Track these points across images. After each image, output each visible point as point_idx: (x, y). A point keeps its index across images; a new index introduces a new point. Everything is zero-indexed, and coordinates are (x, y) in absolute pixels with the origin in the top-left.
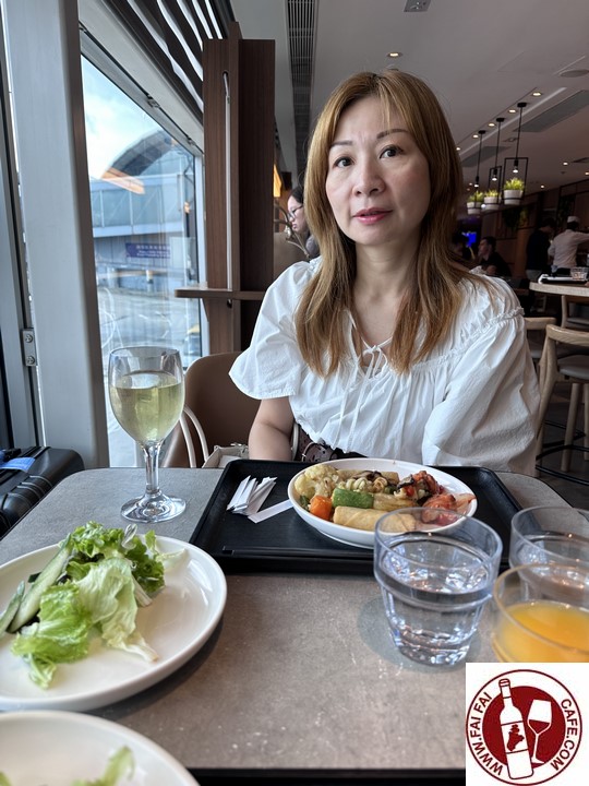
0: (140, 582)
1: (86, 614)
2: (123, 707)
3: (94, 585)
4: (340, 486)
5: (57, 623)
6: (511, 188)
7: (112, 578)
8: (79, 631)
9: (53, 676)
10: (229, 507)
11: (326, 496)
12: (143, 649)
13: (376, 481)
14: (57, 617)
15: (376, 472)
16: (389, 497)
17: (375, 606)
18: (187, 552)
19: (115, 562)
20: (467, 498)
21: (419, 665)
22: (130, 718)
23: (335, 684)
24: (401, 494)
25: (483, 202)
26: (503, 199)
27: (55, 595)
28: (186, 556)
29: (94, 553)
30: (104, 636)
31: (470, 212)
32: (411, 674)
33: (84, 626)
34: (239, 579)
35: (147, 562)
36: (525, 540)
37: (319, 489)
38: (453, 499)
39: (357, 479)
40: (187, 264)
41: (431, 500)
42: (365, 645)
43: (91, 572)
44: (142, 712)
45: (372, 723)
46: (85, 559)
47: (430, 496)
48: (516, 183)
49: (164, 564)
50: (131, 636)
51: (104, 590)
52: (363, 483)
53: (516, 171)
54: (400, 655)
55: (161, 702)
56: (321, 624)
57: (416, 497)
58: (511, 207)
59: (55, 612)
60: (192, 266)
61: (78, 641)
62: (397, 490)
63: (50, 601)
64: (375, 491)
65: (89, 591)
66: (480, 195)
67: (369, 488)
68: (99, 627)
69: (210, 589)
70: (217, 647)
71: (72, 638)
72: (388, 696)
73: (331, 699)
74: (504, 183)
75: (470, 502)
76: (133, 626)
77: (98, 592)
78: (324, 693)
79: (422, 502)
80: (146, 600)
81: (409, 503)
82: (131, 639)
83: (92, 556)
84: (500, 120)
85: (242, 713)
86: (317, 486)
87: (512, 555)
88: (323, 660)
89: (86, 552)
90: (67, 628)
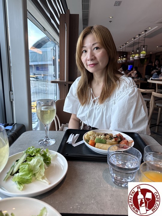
0: (45, 162)
1: (31, 171)
2: (42, 196)
3: (33, 163)
4: (97, 137)
5: (24, 173)
6: (142, 54)
7: (38, 162)
8: (30, 175)
9: (23, 187)
10: (67, 142)
11: (93, 140)
12: (46, 181)
13: (107, 136)
14: (24, 172)
15: (107, 134)
16: (111, 141)
17: (107, 171)
18: (57, 154)
19: (39, 157)
20: (131, 141)
21: (119, 187)
22: (43, 199)
23: (97, 191)
24: (114, 140)
25: (134, 57)
26: (140, 57)
27: (24, 166)
28: (57, 156)
29: (33, 155)
30: (36, 177)
31: (131, 60)
32: (117, 189)
33: (31, 174)
34: (71, 162)
35: (47, 157)
36: (147, 154)
37: (91, 138)
38: (128, 141)
39: (102, 135)
40: (53, 73)
41: (122, 142)
42: (105, 181)
43: (33, 160)
44: (46, 198)
45: (107, 202)
46: (31, 156)
47: (121, 141)
48: (144, 52)
49: (51, 157)
50: (43, 177)
51: (36, 165)
52: (103, 137)
53: (144, 49)
54: (114, 184)
55: (51, 195)
56: (93, 175)
57: (118, 141)
58: (142, 59)
59: (23, 170)
60: (55, 74)
61: (29, 178)
62: (113, 139)
63: (22, 167)
64: (106, 139)
65: (32, 165)
66: (134, 55)
67: (105, 138)
68: (34, 175)
69: (63, 165)
70: (65, 180)
71: (28, 177)
72: (111, 195)
73: (96, 195)
74: (140, 52)
75: (132, 142)
76: (44, 175)
77: (34, 165)
78: (94, 194)
79: (119, 142)
80: (47, 167)
81: (116, 142)
82: (43, 178)
83: (32, 155)
84: (140, 35)
85: (73, 199)
86: (91, 137)
87: (144, 158)
88: (94, 185)
89: (31, 154)
90: (26, 175)
